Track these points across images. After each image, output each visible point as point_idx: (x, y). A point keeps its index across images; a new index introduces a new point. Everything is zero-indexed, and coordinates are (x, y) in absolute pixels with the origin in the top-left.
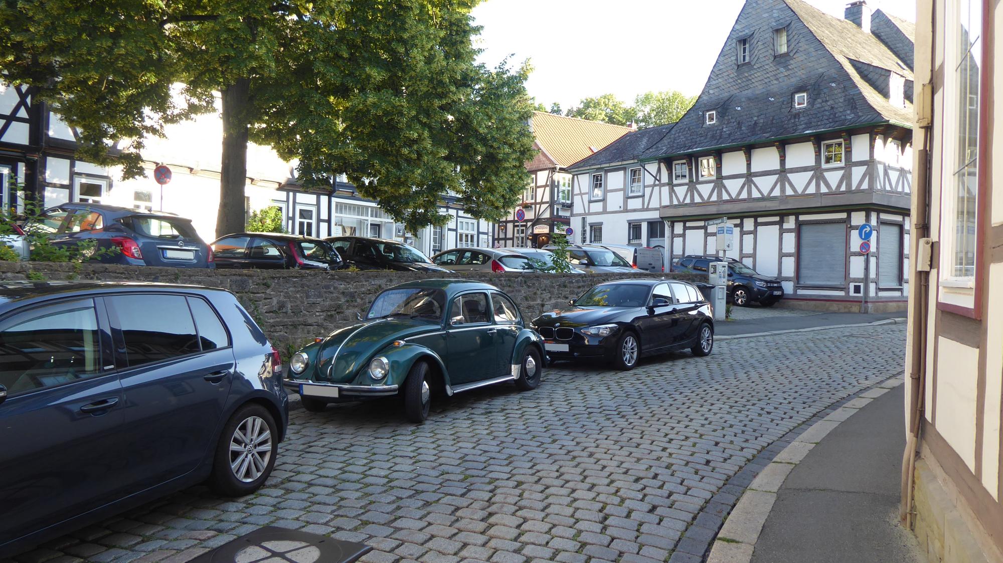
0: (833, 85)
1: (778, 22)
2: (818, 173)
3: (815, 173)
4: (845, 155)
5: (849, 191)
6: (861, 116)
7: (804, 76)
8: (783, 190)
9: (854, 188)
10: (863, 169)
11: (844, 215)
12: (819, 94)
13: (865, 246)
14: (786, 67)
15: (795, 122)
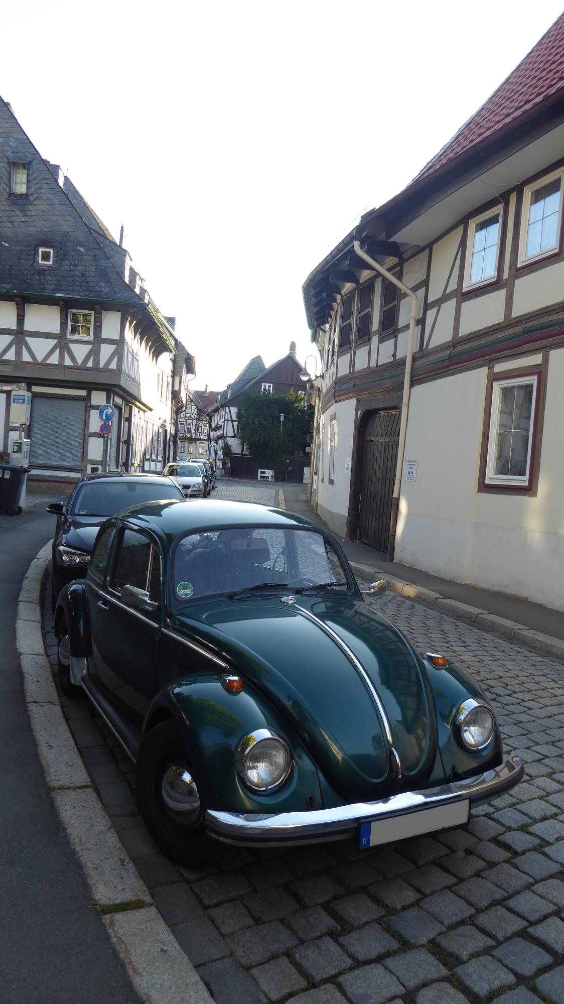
0: (82, 249)
1: (15, 155)
2: (63, 344)
3: (59, 341)
4: (95, 329)
5: (96, 368)
6: (117, 293)
7: (45, 229)
8: (19, 354)
9: (101, 366)
10: (112, 348)
11: (83, 393)
12: (65, 255)
13: (105, 428)
14: (23, 211)
15: (40, 280)
